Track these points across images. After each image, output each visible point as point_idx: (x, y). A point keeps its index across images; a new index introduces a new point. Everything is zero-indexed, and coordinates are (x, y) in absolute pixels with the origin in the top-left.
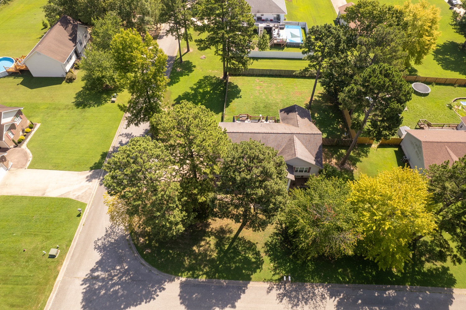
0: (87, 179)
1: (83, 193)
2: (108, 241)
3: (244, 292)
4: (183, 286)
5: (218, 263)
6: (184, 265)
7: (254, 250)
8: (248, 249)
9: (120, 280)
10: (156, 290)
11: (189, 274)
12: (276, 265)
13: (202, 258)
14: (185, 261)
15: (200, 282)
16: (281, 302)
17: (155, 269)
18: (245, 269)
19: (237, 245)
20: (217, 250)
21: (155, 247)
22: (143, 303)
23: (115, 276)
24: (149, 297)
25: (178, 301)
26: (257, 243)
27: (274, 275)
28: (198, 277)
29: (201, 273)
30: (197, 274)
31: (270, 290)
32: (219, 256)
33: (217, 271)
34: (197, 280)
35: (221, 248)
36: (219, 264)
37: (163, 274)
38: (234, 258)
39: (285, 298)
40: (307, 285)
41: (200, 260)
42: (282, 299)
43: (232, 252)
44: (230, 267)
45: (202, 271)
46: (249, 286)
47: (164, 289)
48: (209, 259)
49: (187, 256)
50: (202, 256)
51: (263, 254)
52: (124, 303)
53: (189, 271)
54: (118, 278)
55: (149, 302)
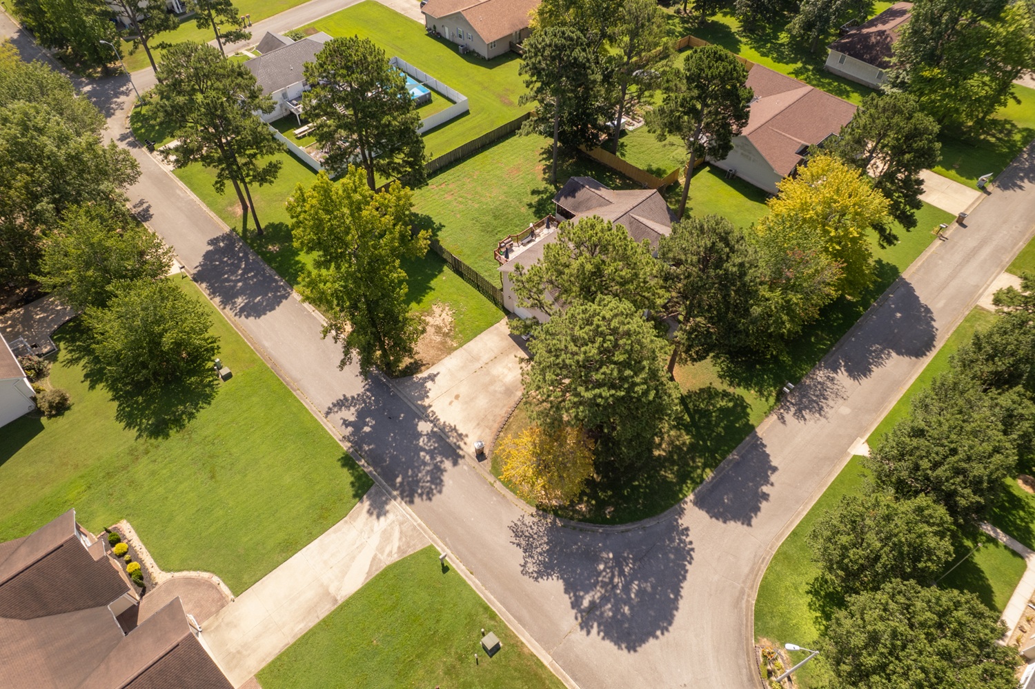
0: (374, 517)
1: (400, 539)
2: (541, 554)
3: (765, 446)
4: (700, 503)
5: (701, 443)
6: (671, 482)
7: (717, 393)
8: (710, 399)
9: (625, 576)
10: (680, 539)
11: (689, 485)
12: (757, 389)
13: (679, 455)
14: (666, 477)
15: (711, 482)
16: (805, 420)
17: (645, 520)
18: (737, 420)
19: (695, 406)
20: (682, 431)
21: (611, 497)
22: (688, 567)
23: (612, 579)
24: (684, 554)
25: (720, 523)
26: (711, 384)
27: (767, 400)
28: (702, 480)
29: (699, 471)
30: (698, 477)
31: (782, 419)
32: (693, 435)
33: (712, 452)
34: (704, 483)
35: (683, 425)
36: (705, 442)
37: (662, 515)
38: (710, 422)
39: (804, 412)
40: (805, 382)
41: (679, 459)
42: (803, 416)
43: (699, 419)
44: (719, 434)
45: (698, 467)
46: (759, 434)
47: (687, 529)
48: (688, 449)
49: (661, 470)
50: (676, 453)
51: (731, 390)
52: (669, 591)
53: (686, 483)
54: (619, 576)
55: (692, 558)
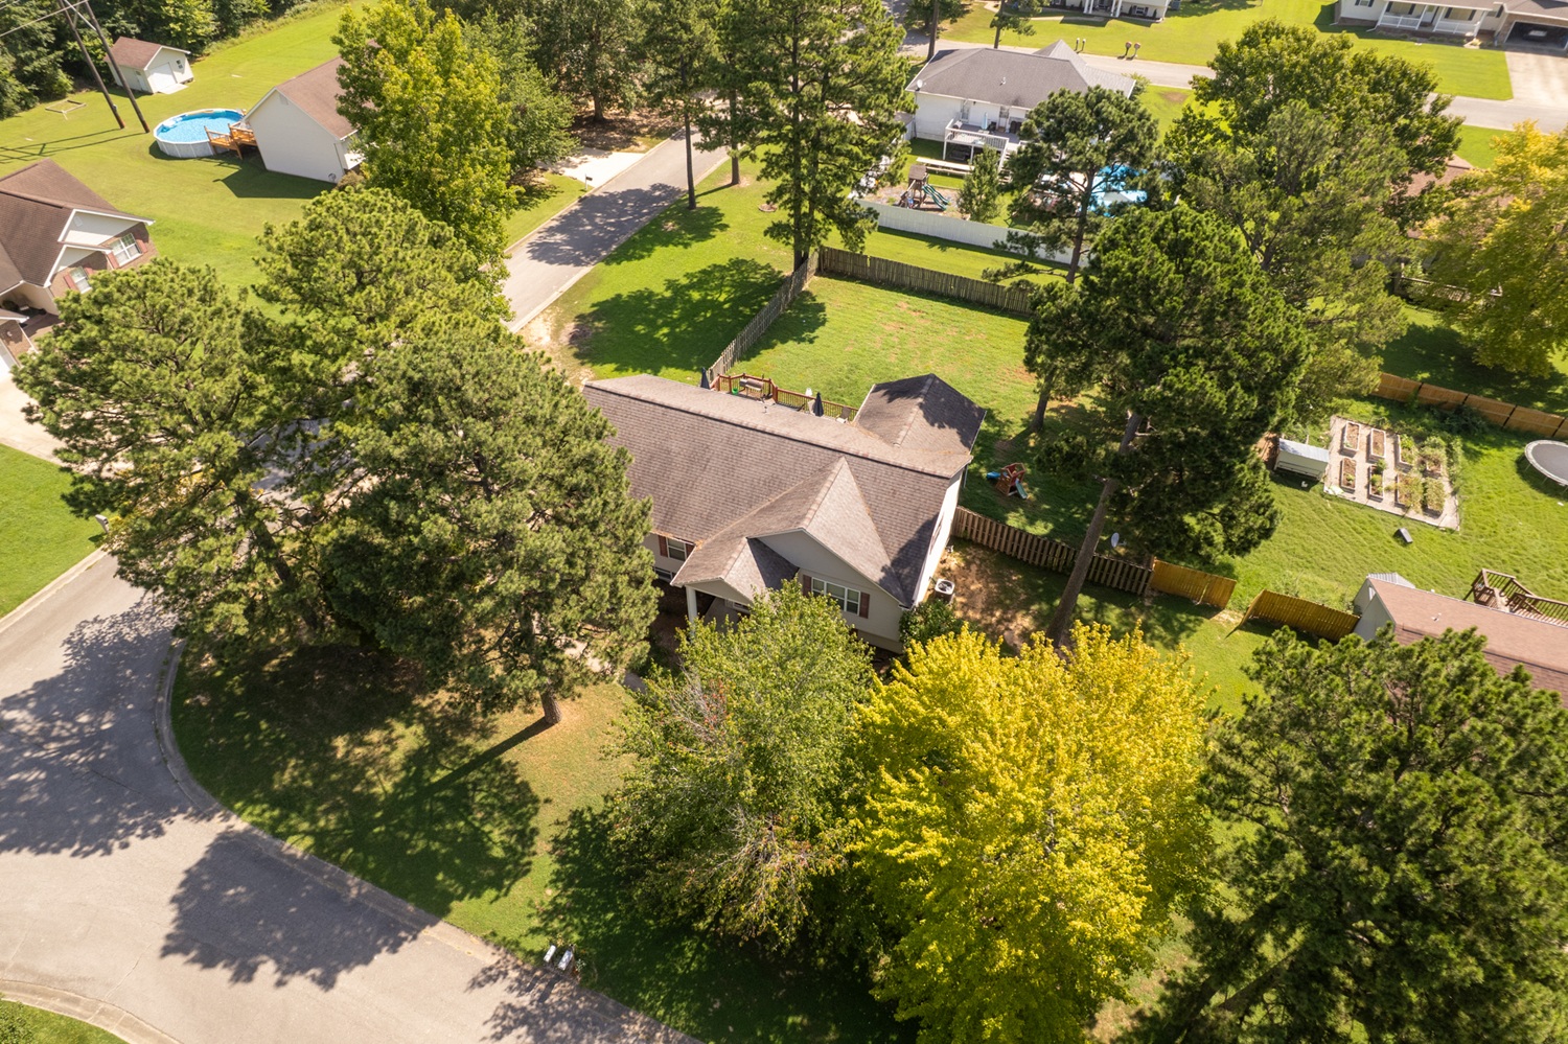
2: (118, 634)
3: (394, 949)
4: (225, 845)
5: (379, 815)
6: (271, 782)
7: (523, 819)
8: (502, 808)
9: (61, 756)
10: (135, 825)
11: (267, 815)
12: (563, 901)
13: (340, 782)
14: (283, 770)
15: (281, 855)
16: (498, 1037)
17: (181, 759)
18: (451, 871)
19: (475, 784)
20: (403, 774)
21: (231, 694)
22: (66, 852)
23: (58, 739)
24: (98, 838)
25: (172, 888)
26: (547, 801)
27: (534, 931)
28: (284, 837)
29: (305, 826)
30: (290, 827)
31: (489, 976)
32: (395, 795)
33: (357, 842)
34: (278, 842)
35: (419, 772)
36: (379, 822)
37: (194, 784)
38: (440, 819)
39: (523, 1030)
40: (632, 1021)
41: (332, 784)
42: (507, 1030)
43: (444, 799)
44: (407, 844)
45: (314, 821)
46: (428, 932)
47: (159, 832)
48: (360, 794)
49: (299, 757)
50: (345, 775)
51: (542, 845)
52: (14, 831)
53: (272, 808)
54: (60, 749)
55: (87, 854)
